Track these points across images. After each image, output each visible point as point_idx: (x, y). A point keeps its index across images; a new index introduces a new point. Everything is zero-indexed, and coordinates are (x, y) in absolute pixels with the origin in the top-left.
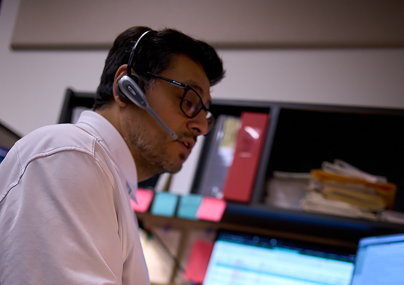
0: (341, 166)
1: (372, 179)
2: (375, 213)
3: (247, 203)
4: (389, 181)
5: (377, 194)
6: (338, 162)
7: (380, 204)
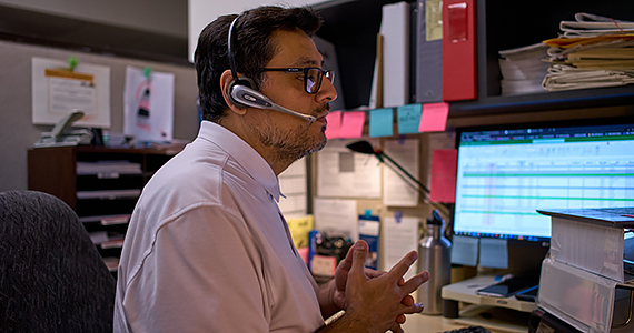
3: (474, 100)
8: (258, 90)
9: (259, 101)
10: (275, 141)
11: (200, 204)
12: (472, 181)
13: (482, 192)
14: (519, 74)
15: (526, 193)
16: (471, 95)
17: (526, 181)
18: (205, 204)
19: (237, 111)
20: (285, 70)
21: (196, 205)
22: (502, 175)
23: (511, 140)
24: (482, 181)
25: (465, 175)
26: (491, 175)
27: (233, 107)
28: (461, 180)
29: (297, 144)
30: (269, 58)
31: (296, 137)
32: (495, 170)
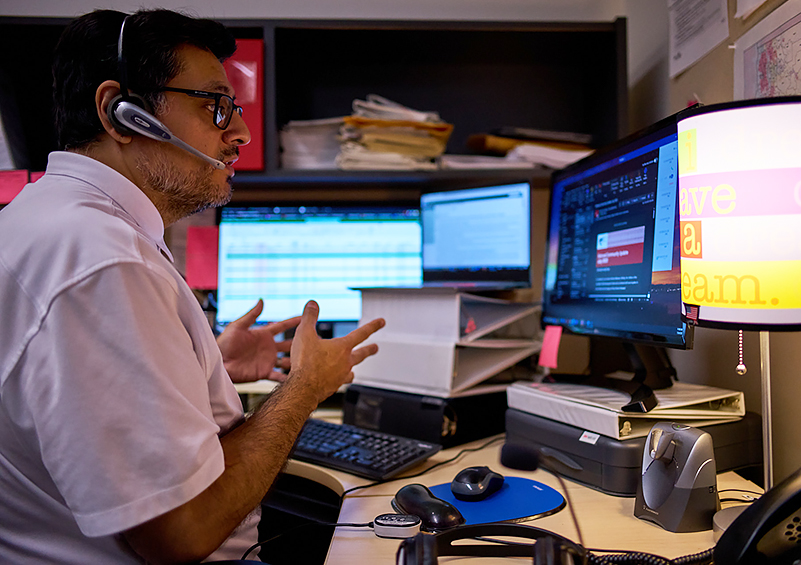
0: (377, 102)
1: (420, 117)
2: (433, 160)
3: (262, 171)
4: (442, 117)
5: (431, 136)
6: (372, 97)
7: (438, 148)
8: (153, 113)
9: (153, 129)
10: (168, 185)
11: (116, 260)
12: (238, 263)
13: (251, 275)
14: (301, 148)
15: (301, 274)
16: (258, 165)
17: (301, 262)
18: (123, 260)
19: (118, 137)
20: (191, 93)
21: (110, 262)
22: (273, 256)
23: (282, 218)
24: (251, 263)
25: (230, 256)
26: (260, 256)
27: (112, 131)
28: (224, 263)
29: (197, 191)
30: (172, 76)
31: (196, 182)
32: (265, 251)
